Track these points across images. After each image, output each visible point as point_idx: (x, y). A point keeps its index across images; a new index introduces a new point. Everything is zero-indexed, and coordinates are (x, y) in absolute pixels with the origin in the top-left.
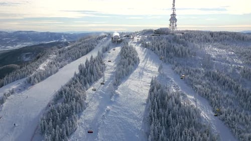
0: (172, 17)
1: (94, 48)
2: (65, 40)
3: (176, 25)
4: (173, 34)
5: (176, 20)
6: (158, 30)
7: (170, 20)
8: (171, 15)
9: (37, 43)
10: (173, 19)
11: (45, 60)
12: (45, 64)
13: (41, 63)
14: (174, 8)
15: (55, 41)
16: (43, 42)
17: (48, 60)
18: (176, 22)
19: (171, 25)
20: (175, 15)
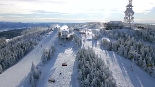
0: (127, 9)
2: (30, 27)
3: (133, 18)
4: (130, 28)
5: (133, 13)
6: (109, 23)
7: (126, 12)
8: (127, 7)
9: (13, 29)
10: (129, 10)
15: (24, 28)
19: (127, 18)
20: (131, 6)
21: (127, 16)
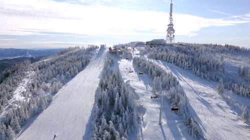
0: (169, 28)
1: (89, 61)
2: (30, 56)
3: (174, 36)
5: (174, 31)
6: (152, 41)
7: (168, 30)
8: (169, 25)
10: (171, 29)
11: (19, 80)
12: (22, 88)
13: (15, 85)
14: (171, 18)
15: (19, 57)
16: (7, 58)
17: (26, 81)
18: (174, 32)
19: (168, 36)
20: (172, 25)
21: (169, 34)
